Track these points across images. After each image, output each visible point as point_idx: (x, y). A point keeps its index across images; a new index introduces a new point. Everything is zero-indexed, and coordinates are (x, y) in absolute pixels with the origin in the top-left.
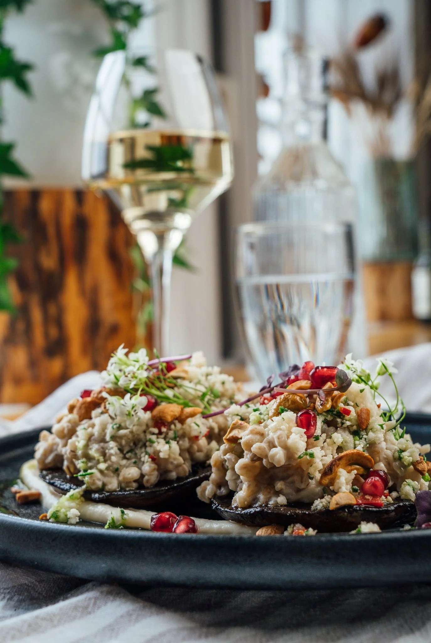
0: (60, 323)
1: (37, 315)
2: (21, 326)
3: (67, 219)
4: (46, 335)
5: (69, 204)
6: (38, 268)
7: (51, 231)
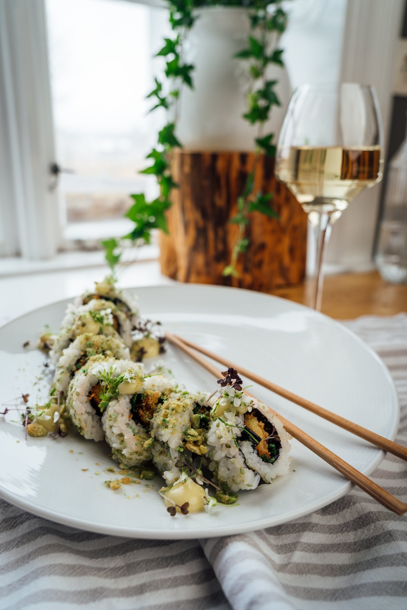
0: (225, 242)
1: (211, 235)
2: (201, 241)
3: (234, 174)
4: (216, 248)
5: (236, 163)
6: (213, 205)
7: (223, 181)
